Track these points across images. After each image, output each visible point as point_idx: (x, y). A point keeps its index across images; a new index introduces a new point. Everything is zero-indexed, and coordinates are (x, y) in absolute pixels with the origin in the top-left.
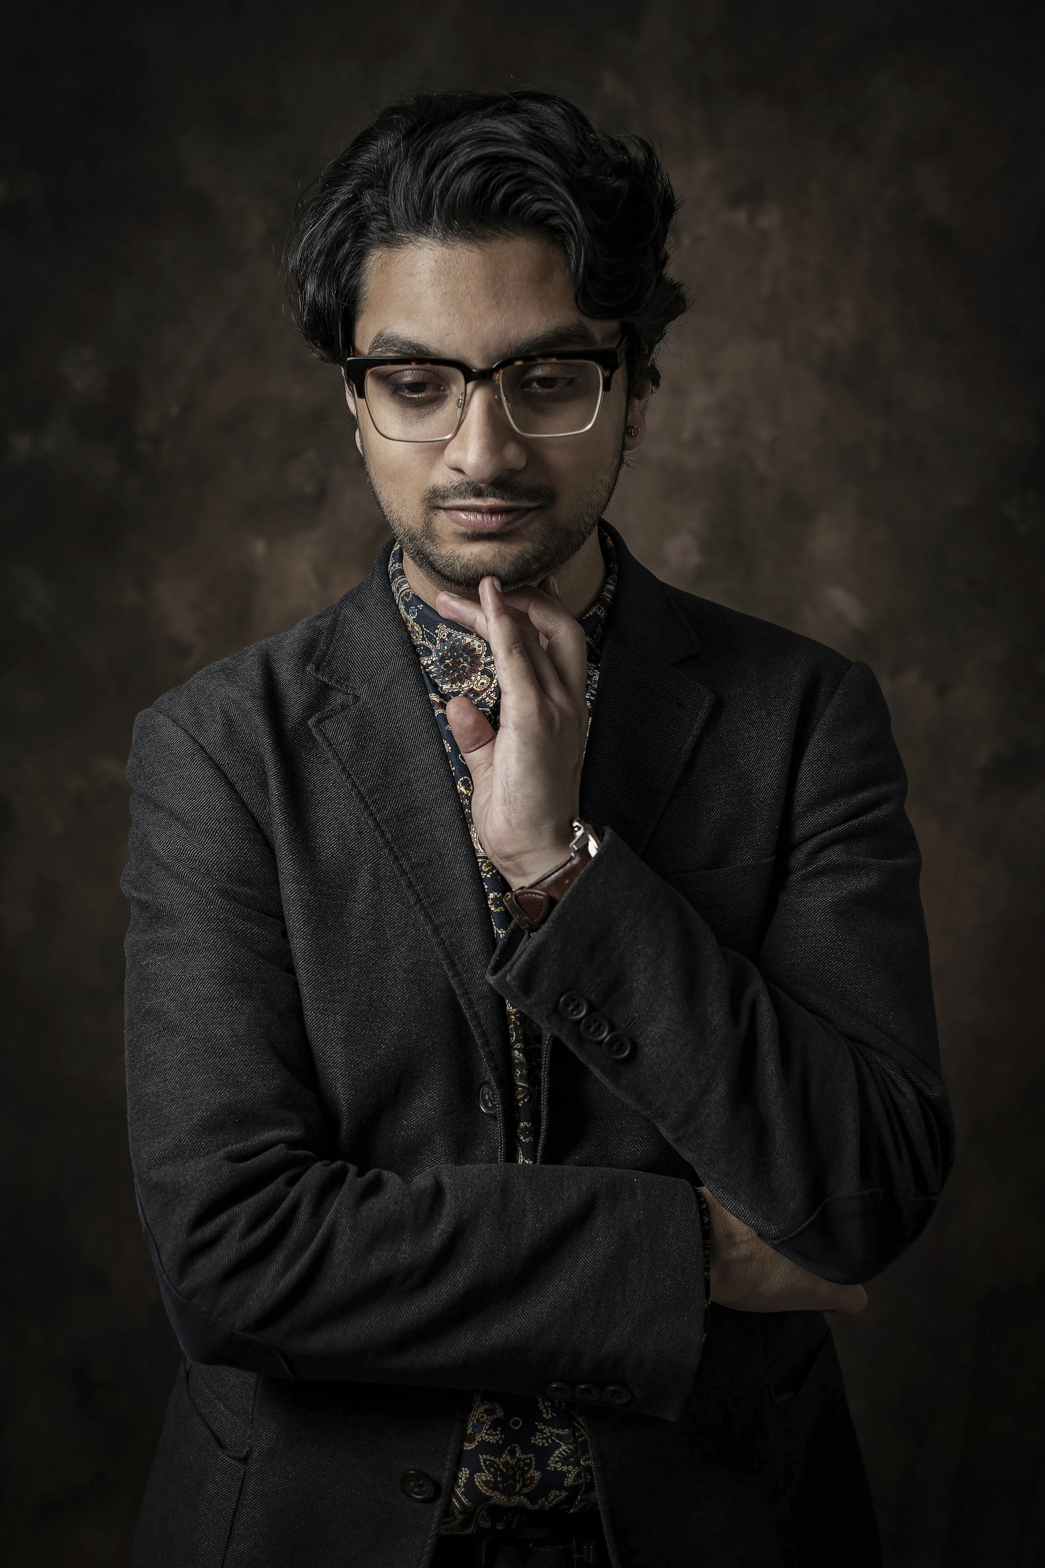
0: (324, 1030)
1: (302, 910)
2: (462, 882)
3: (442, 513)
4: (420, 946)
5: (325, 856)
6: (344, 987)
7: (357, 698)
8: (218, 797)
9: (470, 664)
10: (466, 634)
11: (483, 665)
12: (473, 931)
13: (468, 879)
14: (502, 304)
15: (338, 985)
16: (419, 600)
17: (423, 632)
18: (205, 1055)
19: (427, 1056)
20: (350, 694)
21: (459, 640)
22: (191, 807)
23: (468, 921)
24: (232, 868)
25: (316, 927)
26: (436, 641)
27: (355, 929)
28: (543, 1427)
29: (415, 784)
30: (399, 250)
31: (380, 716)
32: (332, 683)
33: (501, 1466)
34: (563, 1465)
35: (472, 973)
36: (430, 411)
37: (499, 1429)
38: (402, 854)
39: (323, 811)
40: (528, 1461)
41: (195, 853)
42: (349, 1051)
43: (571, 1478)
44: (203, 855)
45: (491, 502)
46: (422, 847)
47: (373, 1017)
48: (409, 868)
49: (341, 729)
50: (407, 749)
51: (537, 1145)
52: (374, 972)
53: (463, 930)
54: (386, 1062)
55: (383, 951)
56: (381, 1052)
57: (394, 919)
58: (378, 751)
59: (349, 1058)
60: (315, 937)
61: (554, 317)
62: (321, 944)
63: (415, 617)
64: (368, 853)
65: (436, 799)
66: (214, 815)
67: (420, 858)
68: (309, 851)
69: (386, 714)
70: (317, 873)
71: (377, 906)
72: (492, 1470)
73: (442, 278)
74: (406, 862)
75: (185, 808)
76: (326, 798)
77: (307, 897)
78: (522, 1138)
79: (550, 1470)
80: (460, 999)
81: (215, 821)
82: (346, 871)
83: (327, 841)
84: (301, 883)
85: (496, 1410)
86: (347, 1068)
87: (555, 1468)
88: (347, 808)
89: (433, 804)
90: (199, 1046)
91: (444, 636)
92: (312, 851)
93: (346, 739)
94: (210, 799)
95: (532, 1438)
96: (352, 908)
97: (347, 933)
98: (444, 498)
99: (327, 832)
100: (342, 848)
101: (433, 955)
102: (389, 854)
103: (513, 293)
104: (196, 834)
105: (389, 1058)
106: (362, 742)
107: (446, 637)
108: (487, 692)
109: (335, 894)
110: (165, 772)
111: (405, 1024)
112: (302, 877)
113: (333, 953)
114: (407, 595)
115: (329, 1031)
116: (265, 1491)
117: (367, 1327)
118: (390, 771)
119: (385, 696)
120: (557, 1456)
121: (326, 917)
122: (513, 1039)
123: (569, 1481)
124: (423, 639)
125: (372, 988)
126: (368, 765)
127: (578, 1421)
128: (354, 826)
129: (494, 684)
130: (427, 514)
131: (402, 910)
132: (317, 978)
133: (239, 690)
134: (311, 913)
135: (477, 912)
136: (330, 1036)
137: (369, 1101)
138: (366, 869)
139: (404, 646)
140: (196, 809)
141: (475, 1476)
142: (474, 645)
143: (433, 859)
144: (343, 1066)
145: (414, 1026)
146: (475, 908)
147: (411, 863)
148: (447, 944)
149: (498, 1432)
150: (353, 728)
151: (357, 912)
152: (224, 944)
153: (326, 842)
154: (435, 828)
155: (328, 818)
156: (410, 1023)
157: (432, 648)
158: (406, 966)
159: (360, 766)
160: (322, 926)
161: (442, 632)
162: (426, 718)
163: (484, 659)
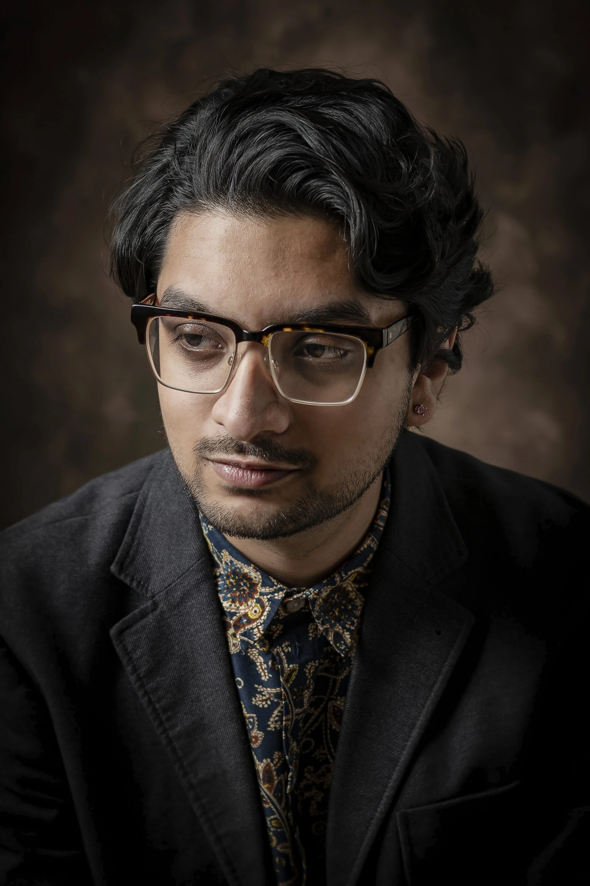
3: (210, 463)
7: (155, 605)
9: (249, 588)
10: (244, 565)
11: (258, 595)
14: (281, 276)
20: (149, 599)
21: (238, 568)
30: (198, 216)
31: (176, 628)
32: (134, 586)
36: (207, 366)
45: (251, 459)
49: (139, 642)
58: (172, 665)
61: (330, 293)
69: (181, 626)
73: (229, 246)
91: (227, 560)
93: (144, 653)
98: (212, 449)
103: (292, 267)
106: (158, 657)
107: (228, 562)
108: (258, 622)
119: (180, 607)
129: (265, 615)
130: (198, 463)
139: (199, 560)
142: (252, 574)
150: (150, 641)
161: (225, 557)
162: (215, 638)
163: (260, 588)
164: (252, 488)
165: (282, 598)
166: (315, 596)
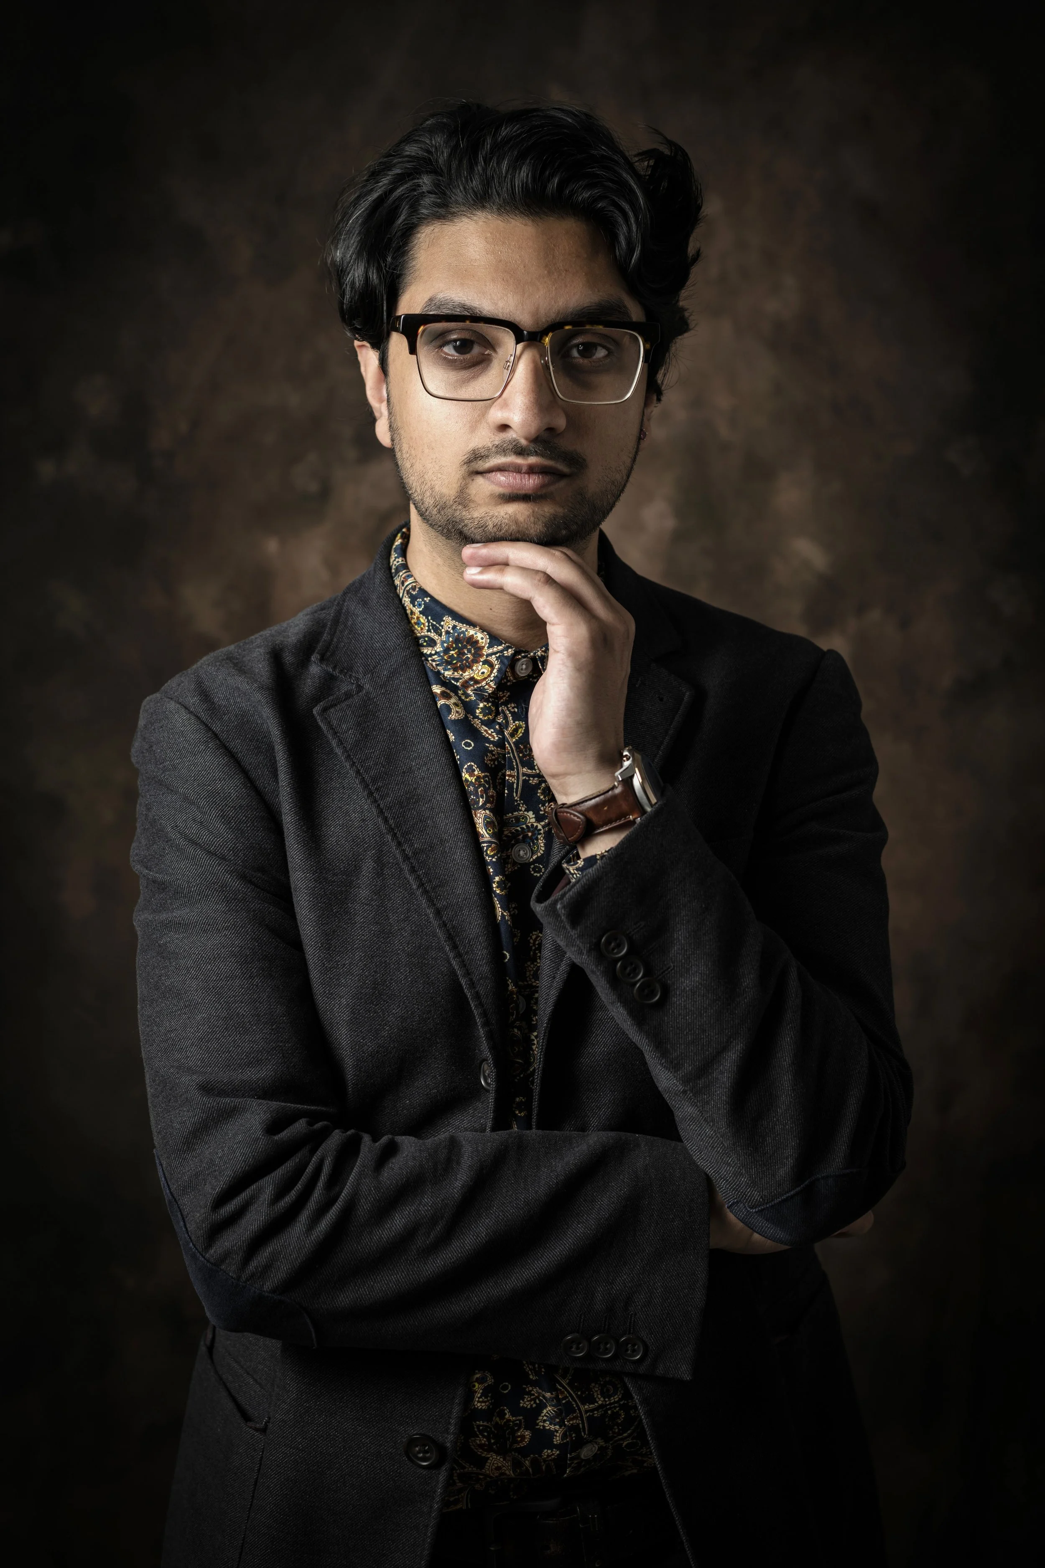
0: (330, 1013)
1: (308, 897)
2: (462, 867)
4: (422, 931)
5: (330, 844)
6: (349, 971)
7: (360, 688)
8: (233, 785)
9: (473, 655)
10: (470, 626)
11: (485, 657)
12: (473, 914)
13: (468, 864)
14: (553, 274)
15: (344, 970)
16: (424, 593)
17: (429, 624)
18: (225, 1032)
19: (429, 1036)
20: (353, 684)
21: (463, 632)
22: (206, 793)
23: (469, 905)
24: (247, 855)
25: (322, 913)
26: (441, 633)
27: (359, 914)
28: (530, 1388)
29: (417, 771)
30: (452, 224)
31: (383, 705)
32: (336, 673)
33: (493, 1429)
34: (551, 1424)
35: (473, 954)
36: (476, 373)
37: (490, 1395)
38: (404, 840)
39: (328, 801)
40: (518, 1422)
41: (211, 838)
42: (354, 1033)
43: (559, 1437)
44: (219, 840)
46: (424, 834)
47: (377, 999)
48: (412, 853)
49: (345, 718)
50: (409, 738)
51: (531, 1119)
52: (378, 956)
53: (464, 913)
54: (390, 1043)
55: (387, 935)
56: (385, 1034)
57: (397, 904)
58: (381, 739)
59: (353, 1040)
60: (321, 923)
62: (327, 930)
63: (421, 609)
64: (371, 840)
65: (438, 787)
66: (230, 802)
67: (422, 844)
68: (314, 840)
69: (388, 704)
70: (322, 861)
71: (380, 892)
72: (486, 1434)
74: (409, 848)
75: (200, 793)
76: (331, 787)
77: (313, 885)
78: (517, 1112)
79: (539, 1429)
80: (462, 979)
81: (231, 808)
82: (351, 857)
83: (332, 829)
84: (307, 871)
85: (487, 1378)
86: (352, 1049)
87: (544, 1426)
88: (351, 798)
89: (434, 791)
90: (221, 1023)
91: (449, 628)
92: (318, 839)
93: (350, 727)
94: (226, 787)
95: (521, 1401)
96: (357, 894)
97: (352, 918)
98: (484, 459)
99: (332, 821)
100: (346, 836)
101: (434, 940)
102: (392, 840)
103: (562, 265)
104: (211, 820)
105: (392, 1039)
106: (365, 731)
107: (451, 629)
108: (487, 680)
109: (340, 881)
110: (178, 759)
111: (407, 1007)
112: (307, 865)
113: (338, 939)
114: (414, 588)
115: (335, 1014)
116: (279, 1461)
117: (394, 1283)
118: (393, 759)
119: (387, 686)
120: (545, 1416)
121: (331, 903)
122: (513, 1018)
123: (557, 1440)
124: (429, 631)
125: (375, 972)
126: (371, 753)
127: (561, 1383)
128: (358, 815)
129: (494, 673)
130: (464, 478)
131: (404, 896)
132: (323, 963)
133: (248, 681)
134: (316, 900)
135: (477, 895)
136: (336, 1019)
137: (372, 1081)
138: (370, 856)
139: (406, 639)
140: (211, 795)
141: (470, 1441)
142: (477, 637)
143: (434, 845)
144: (347, 1048)
145: (417, 1008)
146: (475, 892)
147: (413, 849)
148: (449, 926)
149: (489, 1398)
150: (356, 717)
151: (361, 898)
152: (243, 923)
153: (330, 830)
154: (437, 815)
155: (333, 807)
156: (413, 1005)
157: (437, 640)
158: (409, 949)
159: (364, 755)
160: (327, 912)
161: (447, 624)
162: (428, 708)
163: (487, 650)
164: (530, 492)
165: (511, 654)
166: (543, 654)
